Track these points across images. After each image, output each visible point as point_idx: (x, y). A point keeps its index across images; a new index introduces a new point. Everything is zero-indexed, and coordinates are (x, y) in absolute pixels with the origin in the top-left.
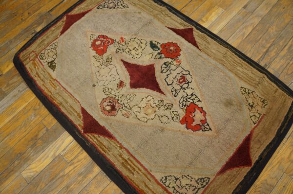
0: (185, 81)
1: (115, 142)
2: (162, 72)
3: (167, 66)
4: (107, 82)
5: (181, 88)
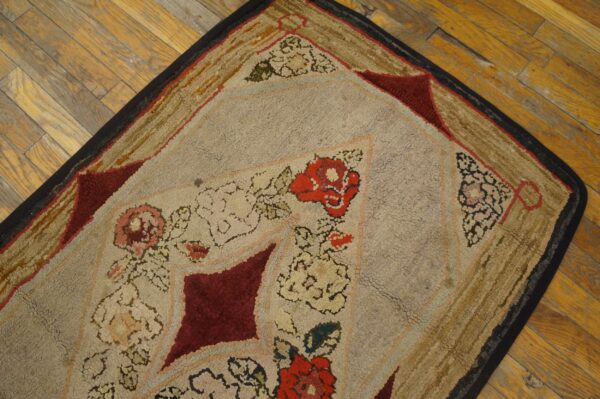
2: (232, 360)
3: (252, 376)
4: (206, 214)
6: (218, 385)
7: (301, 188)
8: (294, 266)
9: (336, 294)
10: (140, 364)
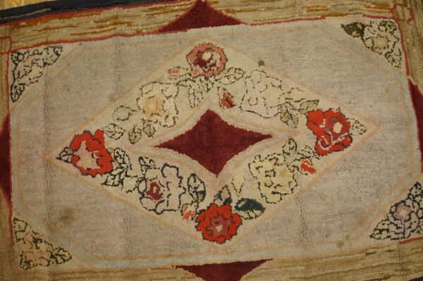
0: (148, 193)
1: (152, 30)
2: (194, 175)
3: (197, 193)
4: (250, 85)
5: (144, 179)
6: (176, 181)
7: (314, 119)
8: (270, 157)
9: (278, 193)
10: (147, 133)
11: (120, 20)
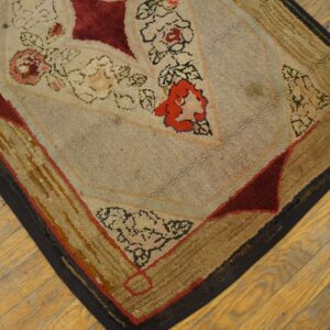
0: (179, 39)
1: (25, 132)
3: (150, 7)
5: (170, 49)
10: (129, 72)
11: (31, 168)
